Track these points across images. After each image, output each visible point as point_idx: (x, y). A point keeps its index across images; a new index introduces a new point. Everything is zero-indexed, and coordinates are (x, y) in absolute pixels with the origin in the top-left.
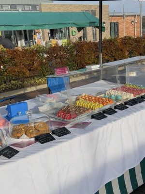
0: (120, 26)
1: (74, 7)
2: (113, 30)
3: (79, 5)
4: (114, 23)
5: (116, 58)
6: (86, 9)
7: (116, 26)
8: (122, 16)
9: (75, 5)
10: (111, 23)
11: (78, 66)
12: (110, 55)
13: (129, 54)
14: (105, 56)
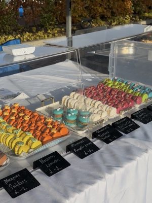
11: (57, 20)
12: (105, 6)
13: (132, 6)
14: (98, 7)
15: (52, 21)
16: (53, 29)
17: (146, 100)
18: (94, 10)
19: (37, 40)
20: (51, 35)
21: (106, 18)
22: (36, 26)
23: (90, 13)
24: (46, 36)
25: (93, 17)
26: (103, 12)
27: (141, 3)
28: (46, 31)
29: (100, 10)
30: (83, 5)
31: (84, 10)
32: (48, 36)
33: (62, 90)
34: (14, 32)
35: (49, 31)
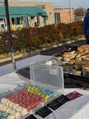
0: (61, 15)
1: (31, 4)
2: (56, 18)
3: (34, 2)
4: (57, 13)
5: (54, 38)
6: (39, 4)
7: (58, 15)
8: (62, 9)
9: (31, 2)
10: (55, 14)
11: (26, 45)
12: (49, 36)
13: (63, 35)
14: (45, 37)
15: (23, 45)
16: (23, 49)
17: (48, 99)
18: (44, 39)
19: (15, 55)
20: (22, 53)
21: (50, 42)
22: (15, 49)
23: (42, 40)
24: (20, 53)
25: (44, 42)
26: (49, 39)
27: (67, 33)
28: (20, 51)
29: (47, 38)
30: (38, 37)
31: (39, 39)
32: (21, 53)
33: (4, 94)
34: (4, 53)
35: (22, 51)
